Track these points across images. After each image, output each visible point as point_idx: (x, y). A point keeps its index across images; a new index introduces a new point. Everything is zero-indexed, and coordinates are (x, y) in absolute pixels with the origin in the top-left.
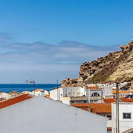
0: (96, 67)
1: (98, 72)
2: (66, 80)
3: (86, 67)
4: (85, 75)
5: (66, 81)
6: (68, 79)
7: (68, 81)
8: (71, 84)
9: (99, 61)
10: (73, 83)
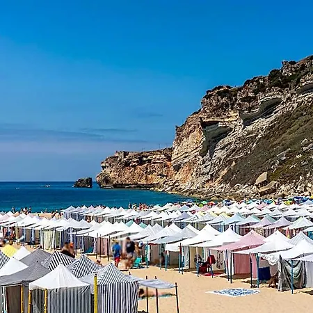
0: (279, 91)
1: (295, 105)
2: (117, 155)
3: (224, 100)
4: (220, 125)
5: (117, 157)
6: (126, 154)
7: (125, 157)
8: (134, 166)
9: (287, 73)
10: (141, 164)
